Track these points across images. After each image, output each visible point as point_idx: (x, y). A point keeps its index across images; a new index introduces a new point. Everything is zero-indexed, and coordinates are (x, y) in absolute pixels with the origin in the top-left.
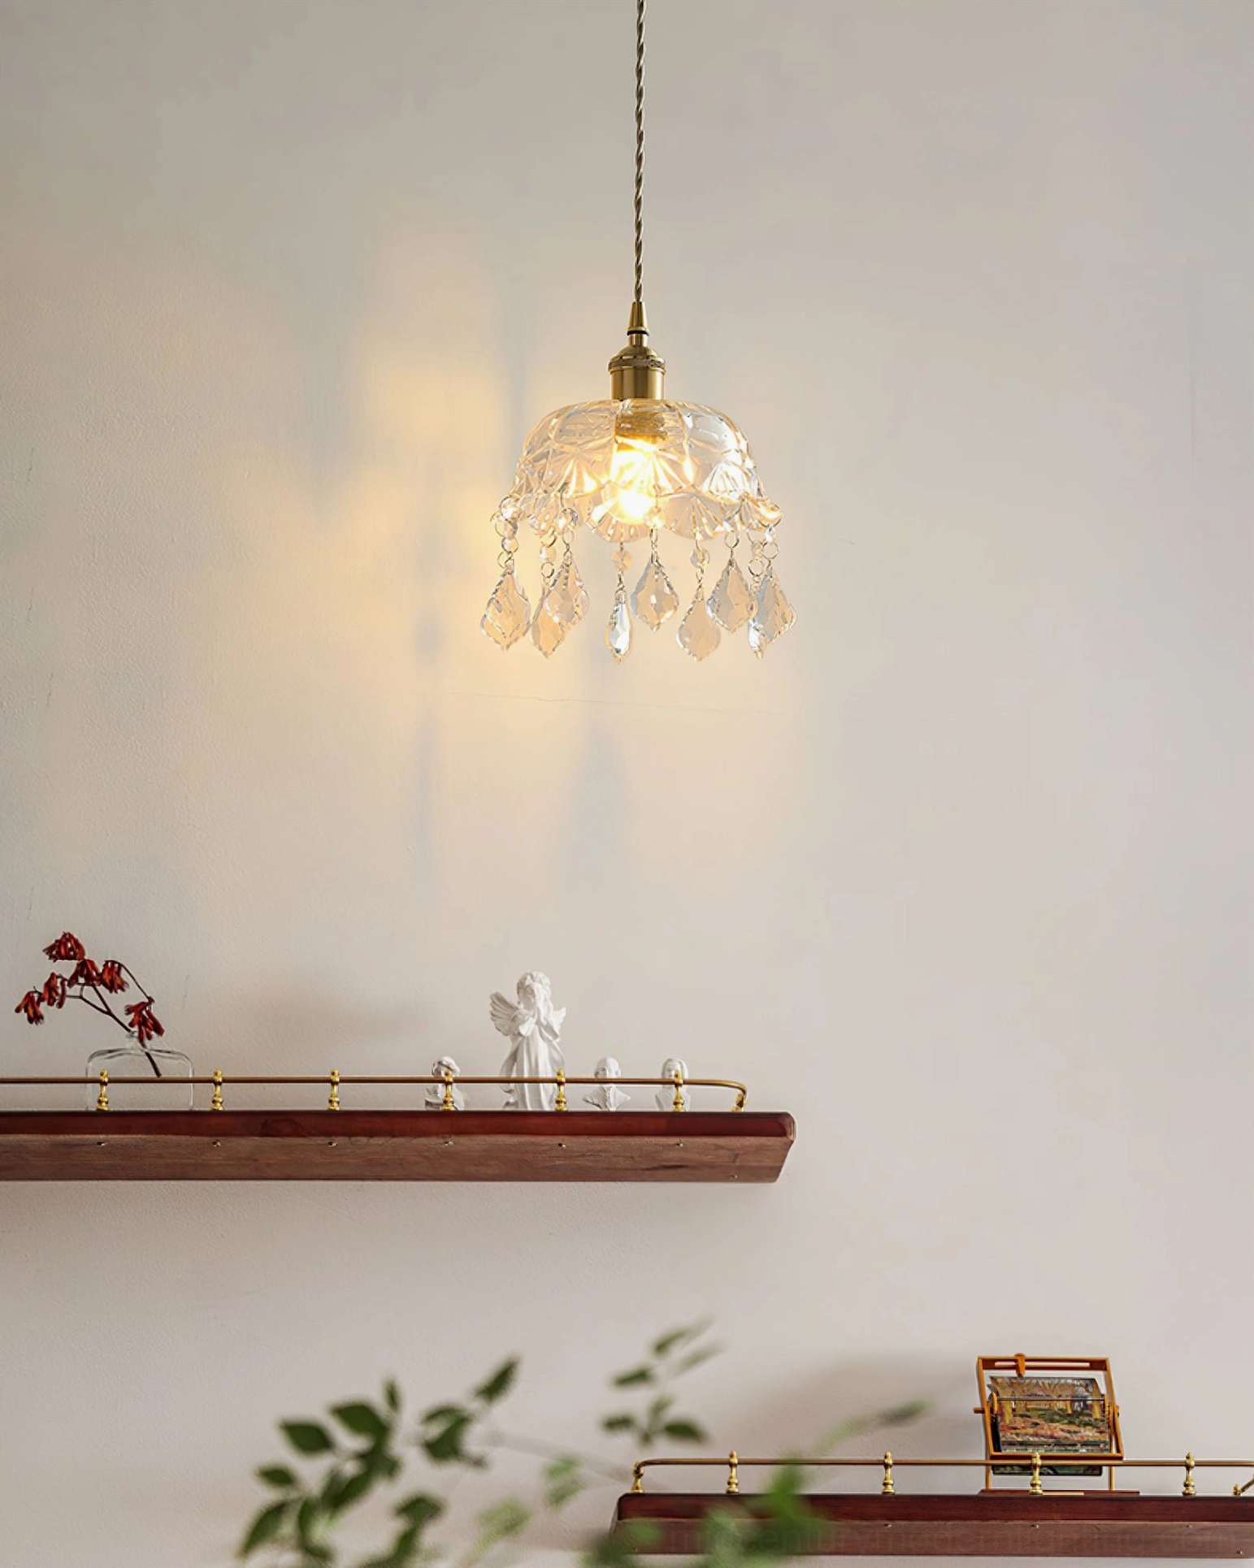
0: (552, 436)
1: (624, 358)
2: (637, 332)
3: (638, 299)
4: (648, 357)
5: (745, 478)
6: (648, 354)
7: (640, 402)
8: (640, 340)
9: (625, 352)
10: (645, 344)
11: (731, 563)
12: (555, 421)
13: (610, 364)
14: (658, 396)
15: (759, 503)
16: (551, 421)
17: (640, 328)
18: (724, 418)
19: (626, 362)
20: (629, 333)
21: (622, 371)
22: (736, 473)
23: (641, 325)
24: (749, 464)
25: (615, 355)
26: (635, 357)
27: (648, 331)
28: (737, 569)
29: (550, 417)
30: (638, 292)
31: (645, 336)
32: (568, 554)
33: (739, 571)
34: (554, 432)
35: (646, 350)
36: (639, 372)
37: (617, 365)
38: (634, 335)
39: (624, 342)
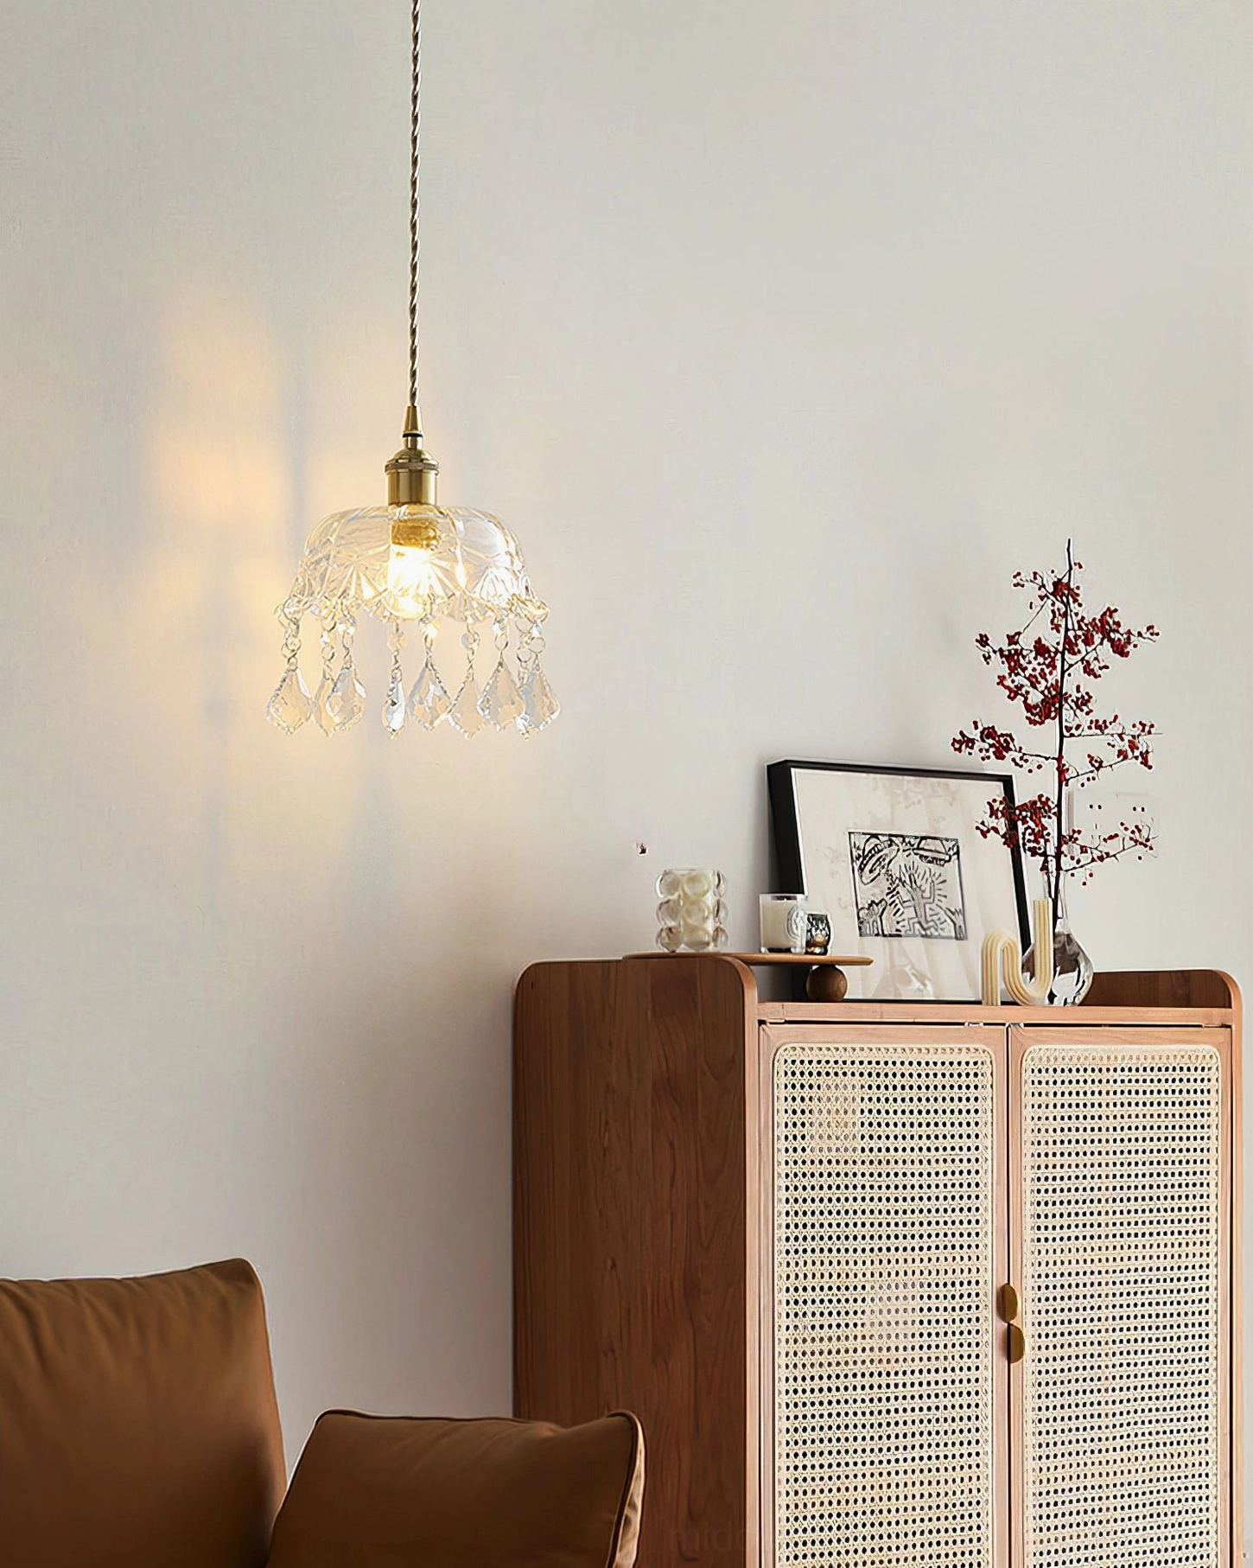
0: (332, 540)
1: (400, 461)
2: (412, 435)
3: (413, 404)
4: (422, 460)
5: (514, 578)
6: (423, 457)
7: (414, 508)
8: (415, 443)
9: (401, 455)
10: (419, 447)
11: (500, 664)
12: (336, 524)
13: (387, 466)
14: (431, 500)
15: (528, 603)
16: (333, 523)
17: (414, 432)
18: (492, 518)
19: (402, 466)
20: (405, 436)
21: (398, 473)
22: (508, 577)
23: (416, 429)
24: (518, 565)
25: (392, 458)
26: (410, 461)
27: (422, 433)
28: (507, 670)
29: (330, 522)
30: (413, 395)
31: (419, 439)
32: (347, 657)
33: (509, 673)
34: (334, 536)
35: (420, 453)
36: (414, 475)
37: (394, 466)
38: (409, 438)
39: (400, 445)
